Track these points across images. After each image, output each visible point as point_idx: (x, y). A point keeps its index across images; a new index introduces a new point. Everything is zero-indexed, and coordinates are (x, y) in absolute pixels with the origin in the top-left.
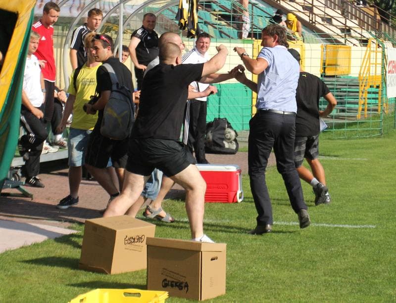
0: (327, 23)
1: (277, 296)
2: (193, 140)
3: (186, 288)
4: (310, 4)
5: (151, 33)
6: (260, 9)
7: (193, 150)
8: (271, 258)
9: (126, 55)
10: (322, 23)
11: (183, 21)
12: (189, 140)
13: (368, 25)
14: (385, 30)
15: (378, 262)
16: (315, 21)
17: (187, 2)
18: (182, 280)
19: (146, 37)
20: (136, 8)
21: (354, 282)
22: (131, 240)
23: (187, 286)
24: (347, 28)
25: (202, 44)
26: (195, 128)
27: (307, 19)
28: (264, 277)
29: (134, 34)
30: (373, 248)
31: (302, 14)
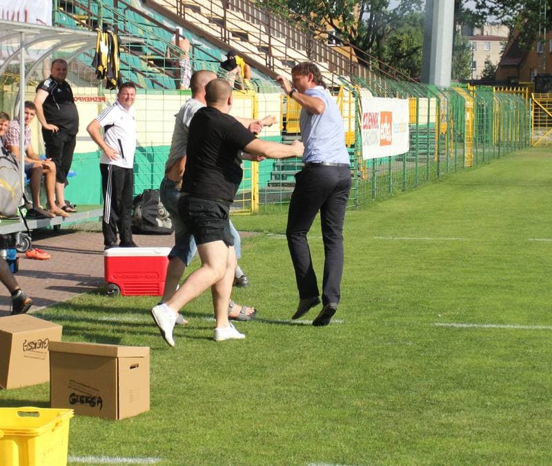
0: (289, 67)
1: (214, 411)
2: (116, 218)
3: (99, 404)
4: (266, 43)
5: (61, 83)
6: (204, 52)
7: (117, 230)
8: (210, 364)
9: (32, 114)
10: (283, 67)
11: (101, 69)
12: (111, 218)
13: (341, 69)
14: (363, 75)
15: (343, 365)
16: (274, 65)
17: (106, 44)
18: (94, 394)
19: (56, 90)
20: (42, 53)
21: (312, 391)
22: (32, 346)
23: (100, 401)
25: (126, 96)
26: (118, 203)
27: (263, 62)
28: (199, 388)
29: (41, 86)
30: (338, 348)
31: (256, 56)
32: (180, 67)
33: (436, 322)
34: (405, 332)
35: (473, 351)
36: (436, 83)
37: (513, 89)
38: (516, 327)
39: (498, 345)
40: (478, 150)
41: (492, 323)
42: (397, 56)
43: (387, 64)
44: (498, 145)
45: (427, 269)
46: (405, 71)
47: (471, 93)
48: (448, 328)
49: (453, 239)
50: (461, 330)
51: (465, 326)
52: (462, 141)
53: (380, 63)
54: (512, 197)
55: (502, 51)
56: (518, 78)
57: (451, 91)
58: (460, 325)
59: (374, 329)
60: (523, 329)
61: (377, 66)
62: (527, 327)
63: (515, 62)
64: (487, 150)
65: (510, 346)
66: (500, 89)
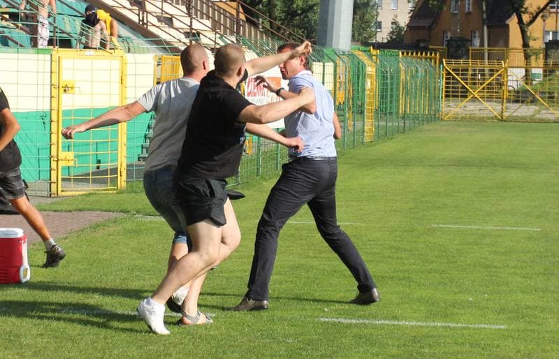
0: (166, 24)
6: (67, 5)
10: (158, 24)
13: (225, 27)
14: (250, 34)
16: (147, 21)
24: (193, 31)
27: (135, 19)
30: (208, 346)
31: (128, 11)
32: (38, 22)
33: (322, 317)
34: (287, 328)
35: (362, 350)
36: (334, 46)
37: (422, 54)
38: (411, 324)
39: (390, 343)
40: (381, 123)
41: (385, 319)
42: (291, 14)
43: (278, 23)
44: (403, 118)
45: (315, 257)
46: (300, 31)
47: (374, 57)
48: (334, 324)
49: (347, 223)
50: (349, 326)
51: (354, 321)
52: (362, 112)
53: (271, 23)
54: (416, 177)
55: (411, 11)
56: (428, 41)
57: (351, 55)
58: (349, 321)
59: (250, 324)
60: (420, 326)
61: (268, 26)
62: (424, 324)
63: (425, 23)
64: (390, 124)
65: (404, 345)
66: (408, 53)
